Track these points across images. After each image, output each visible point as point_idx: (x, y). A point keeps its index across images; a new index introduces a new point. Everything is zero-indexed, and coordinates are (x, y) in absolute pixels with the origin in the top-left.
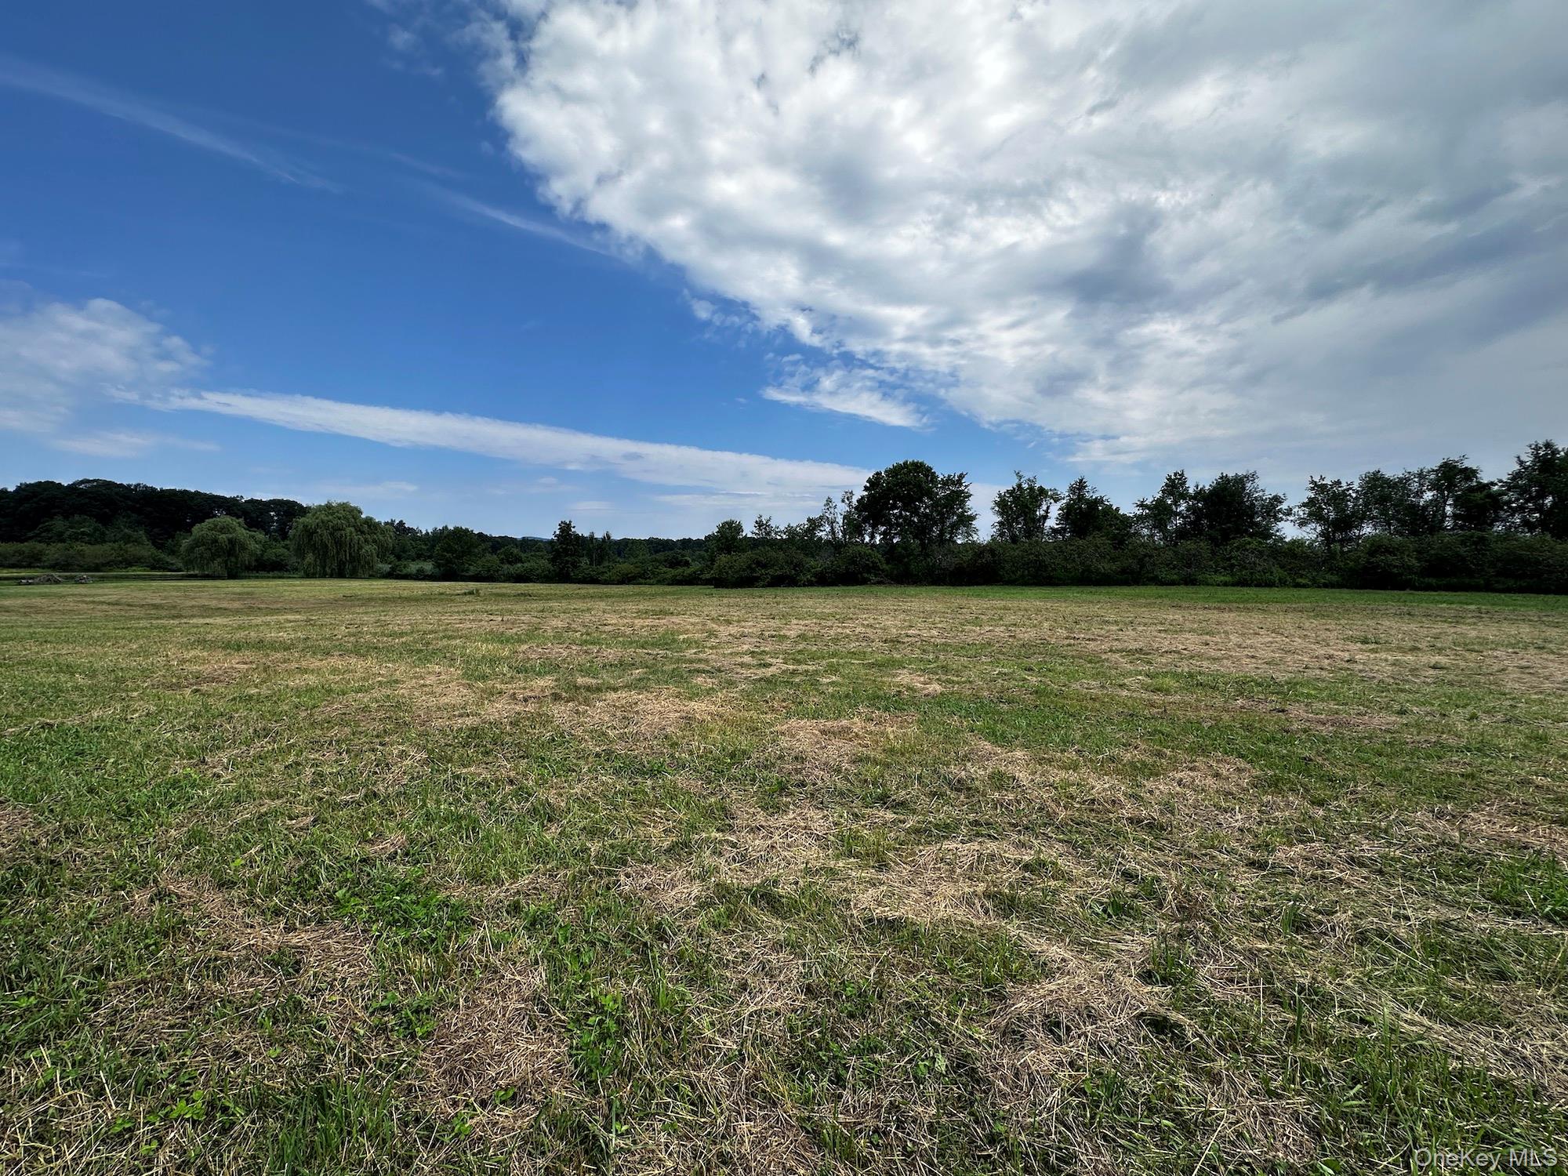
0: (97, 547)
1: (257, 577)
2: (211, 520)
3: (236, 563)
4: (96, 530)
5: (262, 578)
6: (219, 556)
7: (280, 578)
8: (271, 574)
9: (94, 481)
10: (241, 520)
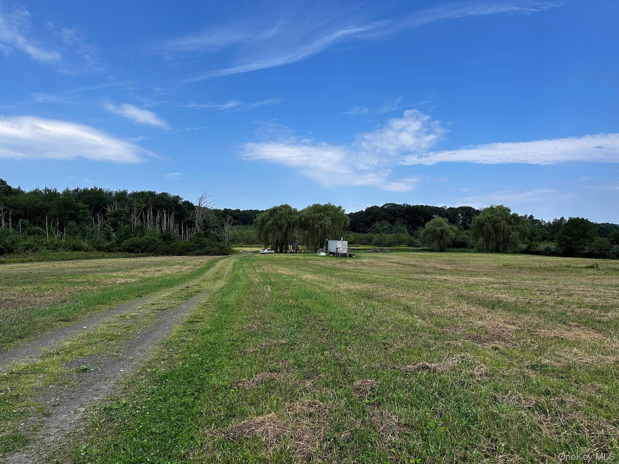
0: (389, 235)
1: (453, 251)
2: (433, 220)
3: (444, 243)
4: (389, 227)
5: (457, 251)
6: (436, 239)
7: (465, 252)
8: (460, 250)
9: (390, 204)
10: (446, 219)
